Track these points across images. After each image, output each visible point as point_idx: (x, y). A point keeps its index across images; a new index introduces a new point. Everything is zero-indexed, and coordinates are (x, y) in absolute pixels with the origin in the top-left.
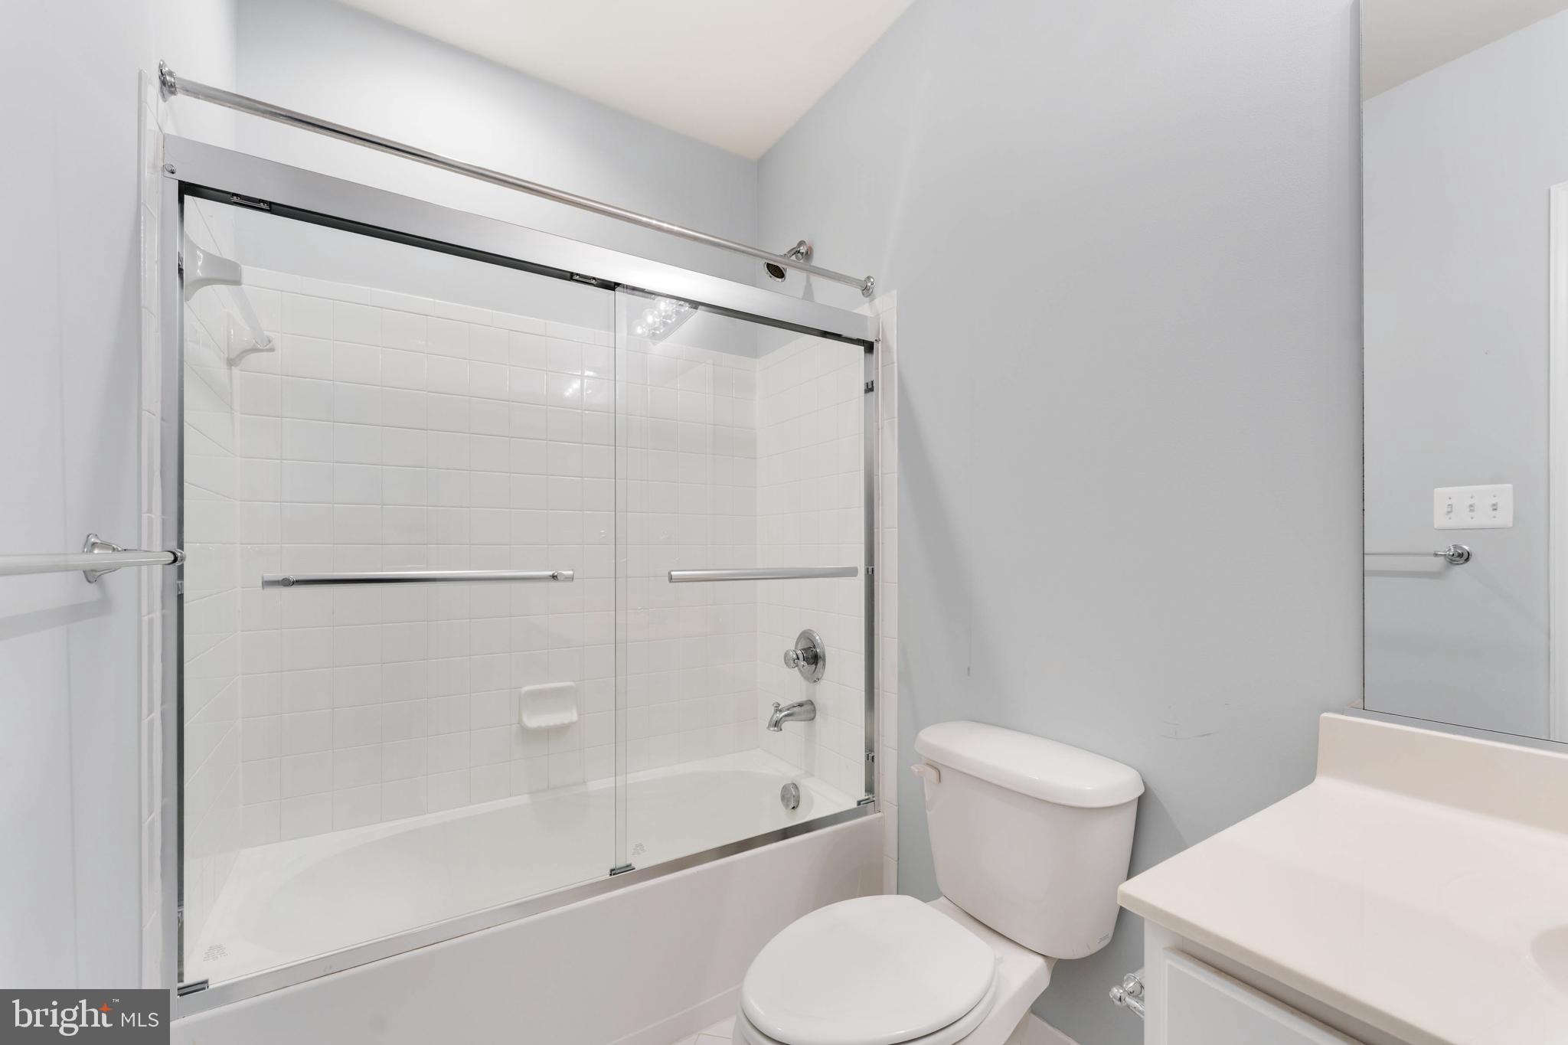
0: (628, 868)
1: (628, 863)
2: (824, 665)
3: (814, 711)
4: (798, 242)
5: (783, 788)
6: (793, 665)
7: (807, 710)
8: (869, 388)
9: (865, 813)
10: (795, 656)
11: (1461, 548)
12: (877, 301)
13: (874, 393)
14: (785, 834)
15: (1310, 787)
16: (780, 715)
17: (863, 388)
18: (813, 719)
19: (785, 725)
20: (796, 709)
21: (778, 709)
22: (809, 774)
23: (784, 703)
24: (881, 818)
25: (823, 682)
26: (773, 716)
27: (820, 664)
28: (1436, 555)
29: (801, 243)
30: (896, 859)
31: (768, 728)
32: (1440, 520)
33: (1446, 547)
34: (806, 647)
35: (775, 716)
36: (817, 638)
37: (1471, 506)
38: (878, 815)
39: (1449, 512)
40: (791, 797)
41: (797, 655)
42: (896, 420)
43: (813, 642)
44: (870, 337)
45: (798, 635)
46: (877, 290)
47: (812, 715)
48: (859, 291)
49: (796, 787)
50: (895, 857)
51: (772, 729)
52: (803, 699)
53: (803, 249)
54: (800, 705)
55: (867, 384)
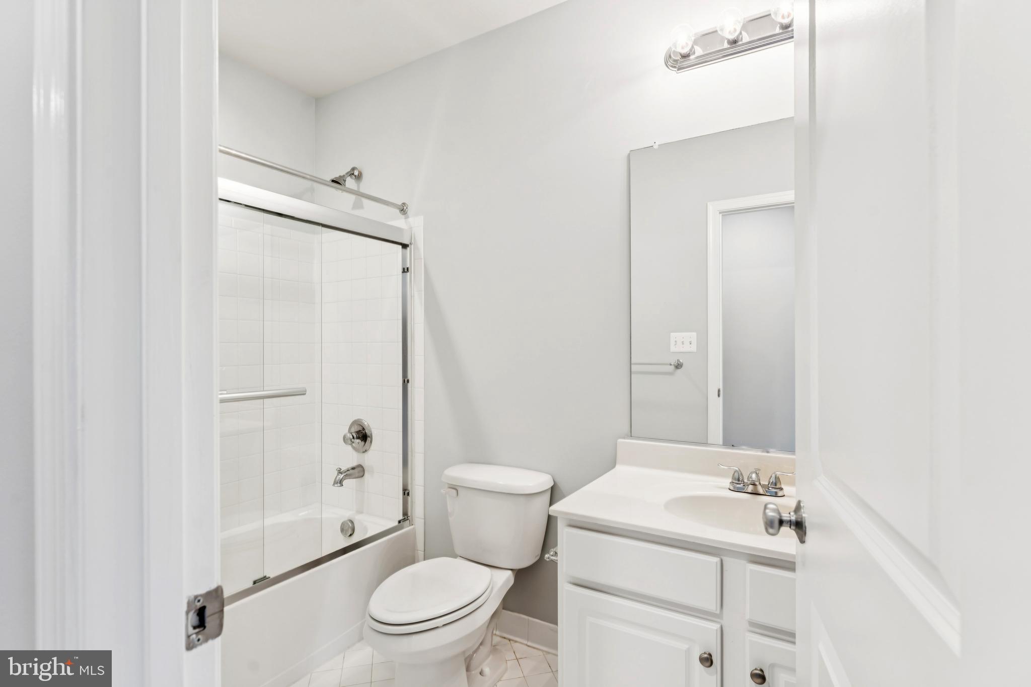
0: (265, 578)
1: (265, 575)
2: (371, 442)
3: (364, 471)
4: (352, 167)
5: (343, 523)
6: (350, 442)
7: (358, 471)
8: (405, 270)
9: (402, 528)
10: (351, 437)
11: (680, 361)
12: (410, 220)
13: (408, 274)
14: (345, 551)
15: (614, 469)
16: (341, 476)
17: (401, 270)
18: (363, 476)
19: (344, 483)
20: (351, 471)
21: (340, 472)
22: (360, 512)
23: (344, 469)
24: (414, 528)
25: (370, 453)
26: (336, 477)
27: (369, 439)
28: (671, 365)
29: (353, 169)
30: (423, 550)
31: (334, 484)
32: (673, 349)
33: (673, 361)
34: (357, 430)
35: (338, 477)
36: (366, 423)
37: (683, 342)
38: (411, 527)
39: (675, 345)
40: (348, 528)
41: (353, 436)
42: (423, 292)
43: (362, 426)
44: (406, 242)
45: (352, 421)
46: (410, 211)
47: (362, 474)
48: (398, 211)
49: (352, 522)
50: (422, 549)
51: (336, 485)
52: (354, 464)
53: (356, 173)
54: (353, 469)
55: (404, 269)
